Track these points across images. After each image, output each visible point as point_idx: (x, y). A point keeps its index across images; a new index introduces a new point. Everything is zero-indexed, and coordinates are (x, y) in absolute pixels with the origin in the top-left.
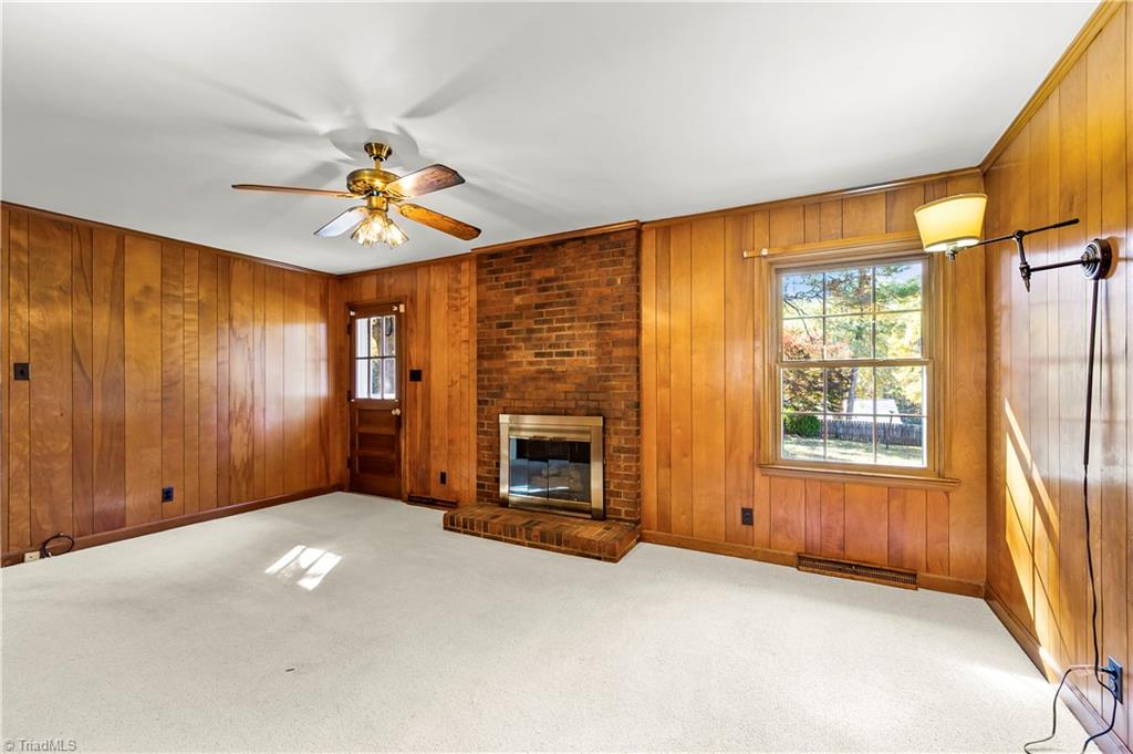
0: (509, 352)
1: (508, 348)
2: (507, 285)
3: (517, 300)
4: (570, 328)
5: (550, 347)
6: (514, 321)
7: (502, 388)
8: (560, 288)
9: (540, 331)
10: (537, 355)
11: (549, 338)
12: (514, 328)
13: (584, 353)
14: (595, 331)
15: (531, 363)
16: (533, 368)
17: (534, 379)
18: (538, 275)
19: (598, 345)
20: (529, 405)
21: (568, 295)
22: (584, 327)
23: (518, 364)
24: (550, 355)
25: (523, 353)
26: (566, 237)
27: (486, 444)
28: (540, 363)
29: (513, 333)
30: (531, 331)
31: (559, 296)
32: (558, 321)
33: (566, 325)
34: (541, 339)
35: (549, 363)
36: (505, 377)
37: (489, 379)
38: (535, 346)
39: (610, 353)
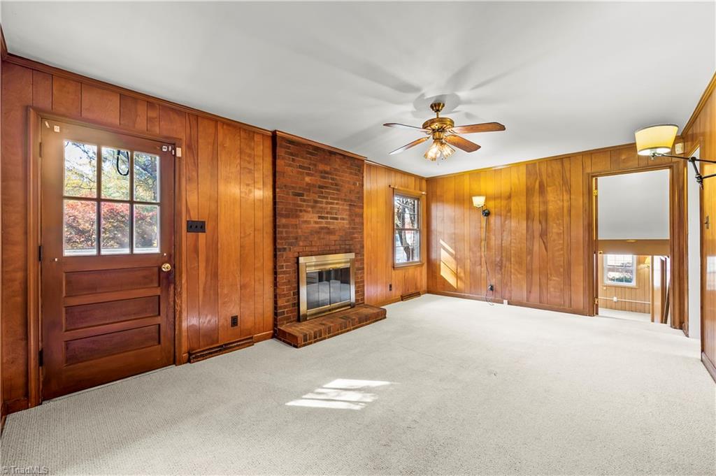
0: (301, 214)
1: (301, 211)
2: (300, 167)
3: (307, 179)
4: (337, 204)
5: (327, 213)
6: (305, 193)
7: (296, 238)
8: (333, 179)
9: (321, 202)
10: (320, 217)
11: (326, 208)
12: (305, 198)
13: (343, 219)
14: (348, 208)
15: (316, 223)
16: (317, 226)
17: (319, 232)
18: (321, 167)
19: (350, 216)
20: (315, 249)
21: (336, 185)
22: (343, 205)
23: (306, 222)
24: (327, 218)
25: (310, 215)
26: (338, 152)
28: (321, 223)
29: (304, 201)
30: (316, 202)
31: (332, 184)
32: (332, 198)
33: (336, 202)
34: (321, 208)
35: (327, 223)
36: (299, 231)
37: (286, 232)
38: (318, 212)
39: (354, 220)
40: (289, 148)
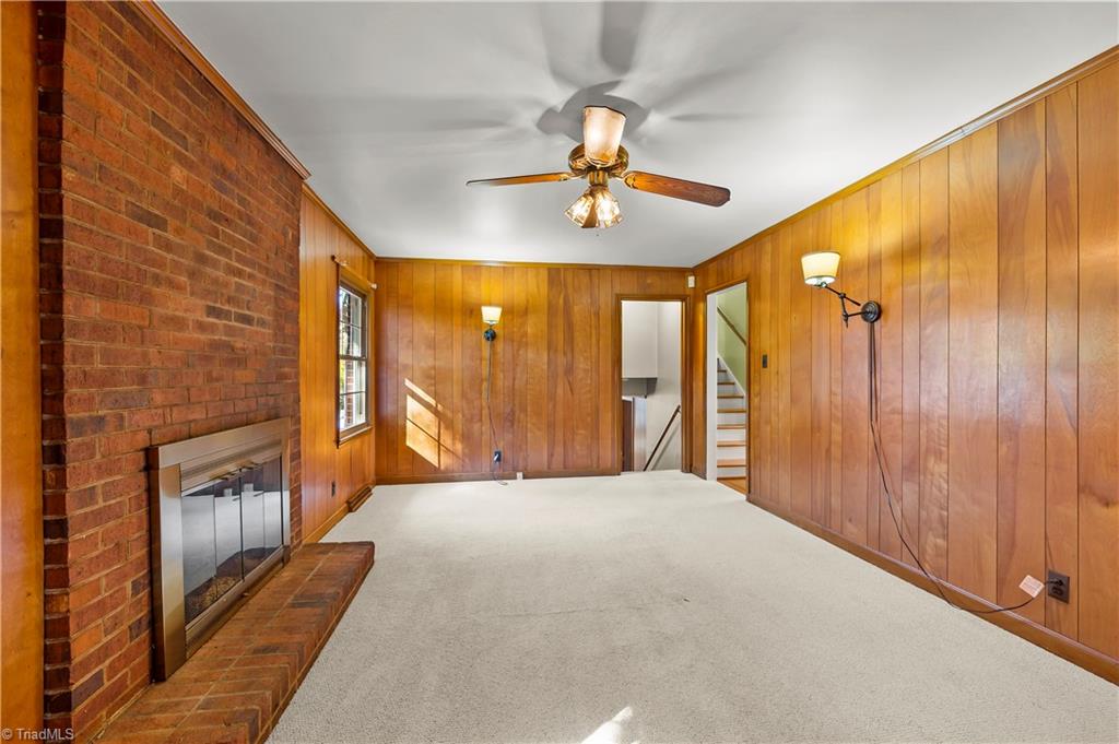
0: (156, 290)
1: (157, 280)
2: (156, 120)
3: (178, 173)
4: (251, 277)
5: (230, 300)
6: (172, 222)
7: (142, 379)
8: (242, 201)
9: (215, 264)
10: (212, 311)
11: (226, 285)
12: (171, 236)
13: (262, 323)
14: (272, 293)
15: (201, 327)
16: (204, 337)
17: (206, 359)
18: (215, 151)
19: (276, 315)
20: (198, 414)
21: (250, 222)
22: (264, 282)
23: (178, 323)
24: (226, 315)
25: (186, 300)
26: (258, 128)
27: (101, 548)
28: (212, 328)
29: (168, 247)
30: (201, 259)
31: (240, 215)
32: (240, 259)
33: (248, 270)
34: (215, 281)
35: (230, 331)
36: (153, 350)
37: (107, 356)
38: (207, 294)
39: (284, 328)
40: (119, 29)
